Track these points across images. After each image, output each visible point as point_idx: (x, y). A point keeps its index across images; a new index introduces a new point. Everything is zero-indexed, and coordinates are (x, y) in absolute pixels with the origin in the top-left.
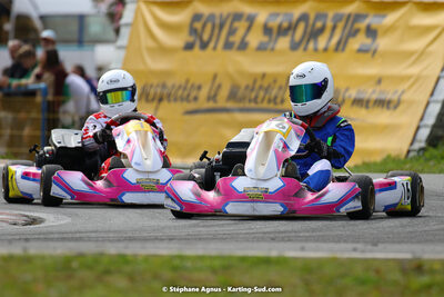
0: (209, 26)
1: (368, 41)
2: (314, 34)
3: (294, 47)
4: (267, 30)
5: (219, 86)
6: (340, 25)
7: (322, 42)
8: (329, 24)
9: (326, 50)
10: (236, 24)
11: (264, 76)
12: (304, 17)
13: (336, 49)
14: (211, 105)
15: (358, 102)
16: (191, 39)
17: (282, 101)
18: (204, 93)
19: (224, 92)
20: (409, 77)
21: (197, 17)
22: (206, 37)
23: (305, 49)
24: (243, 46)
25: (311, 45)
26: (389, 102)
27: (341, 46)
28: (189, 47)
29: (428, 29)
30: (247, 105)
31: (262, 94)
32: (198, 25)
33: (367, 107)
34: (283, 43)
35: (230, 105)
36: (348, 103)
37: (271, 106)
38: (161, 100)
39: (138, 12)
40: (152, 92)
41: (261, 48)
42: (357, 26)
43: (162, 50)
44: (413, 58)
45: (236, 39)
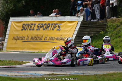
0: (26, 26)
1: (59, 28)
2: (48, 27)
3: (44, 29)
4: (38, 27)
5: (29, 37)
6: (53, 26)
7: (49, 28)
8: (51, 25)
9: (50, 30)
10: (32, 26)
11: (38, 35)
12: (45, 24)
13: (52, 30)
14: (27, 40)
15: (57, 39)
16: (23, 28)
17: (42, 39)
18: (26, 38)
19: (30, 38)
20: (67, 35)
21: (24, 24)
22: (26, 28)
23: (46, 30)
24: (33, 29)
25: (47, 29)
26: (63, 39)
27: (53, 29)
28: (22, 30)
29: (70, 26)
30: (35, 40)
31: (37, 38)
32: (24, 26)
33: (59, 40)
34: (41, 29)
35: (31, 40)
36: (55, 39)
37: (40, 40)
38: (17, 40)
39: (12, 24)
40: (15, 38)
41: (37, 30)
42: (56, 26)
43: (17, 30)
44: (67, 32)
45: (32, 28)
